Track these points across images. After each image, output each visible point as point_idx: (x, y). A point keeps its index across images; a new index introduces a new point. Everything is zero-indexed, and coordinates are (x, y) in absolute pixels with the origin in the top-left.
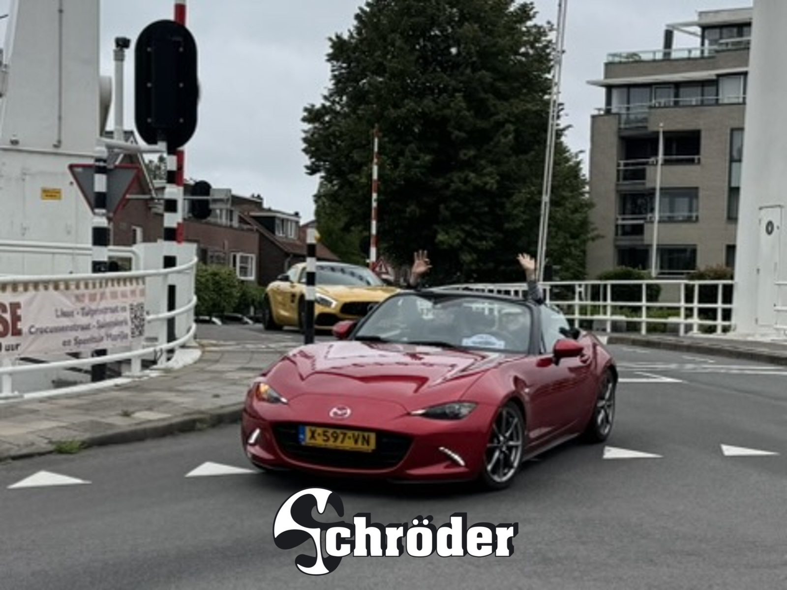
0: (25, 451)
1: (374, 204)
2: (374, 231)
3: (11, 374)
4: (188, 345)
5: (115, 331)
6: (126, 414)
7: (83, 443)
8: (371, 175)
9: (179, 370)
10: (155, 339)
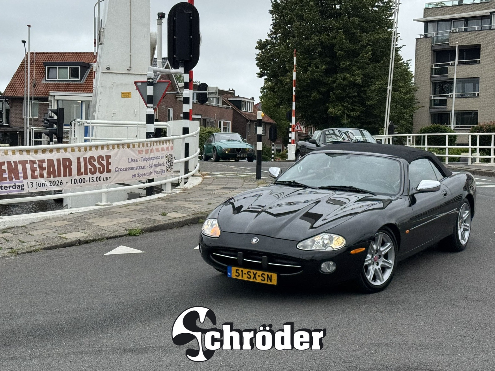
0: (113, 235)
1: (294, 93)
2: (294, 108)
3: (106, 193)
4: (195, 175)
5: (158, 169)
6: (164, 214)
7: (142, 230)
8: (292, 78)
9: (191, 189)
10: (179, 172)
